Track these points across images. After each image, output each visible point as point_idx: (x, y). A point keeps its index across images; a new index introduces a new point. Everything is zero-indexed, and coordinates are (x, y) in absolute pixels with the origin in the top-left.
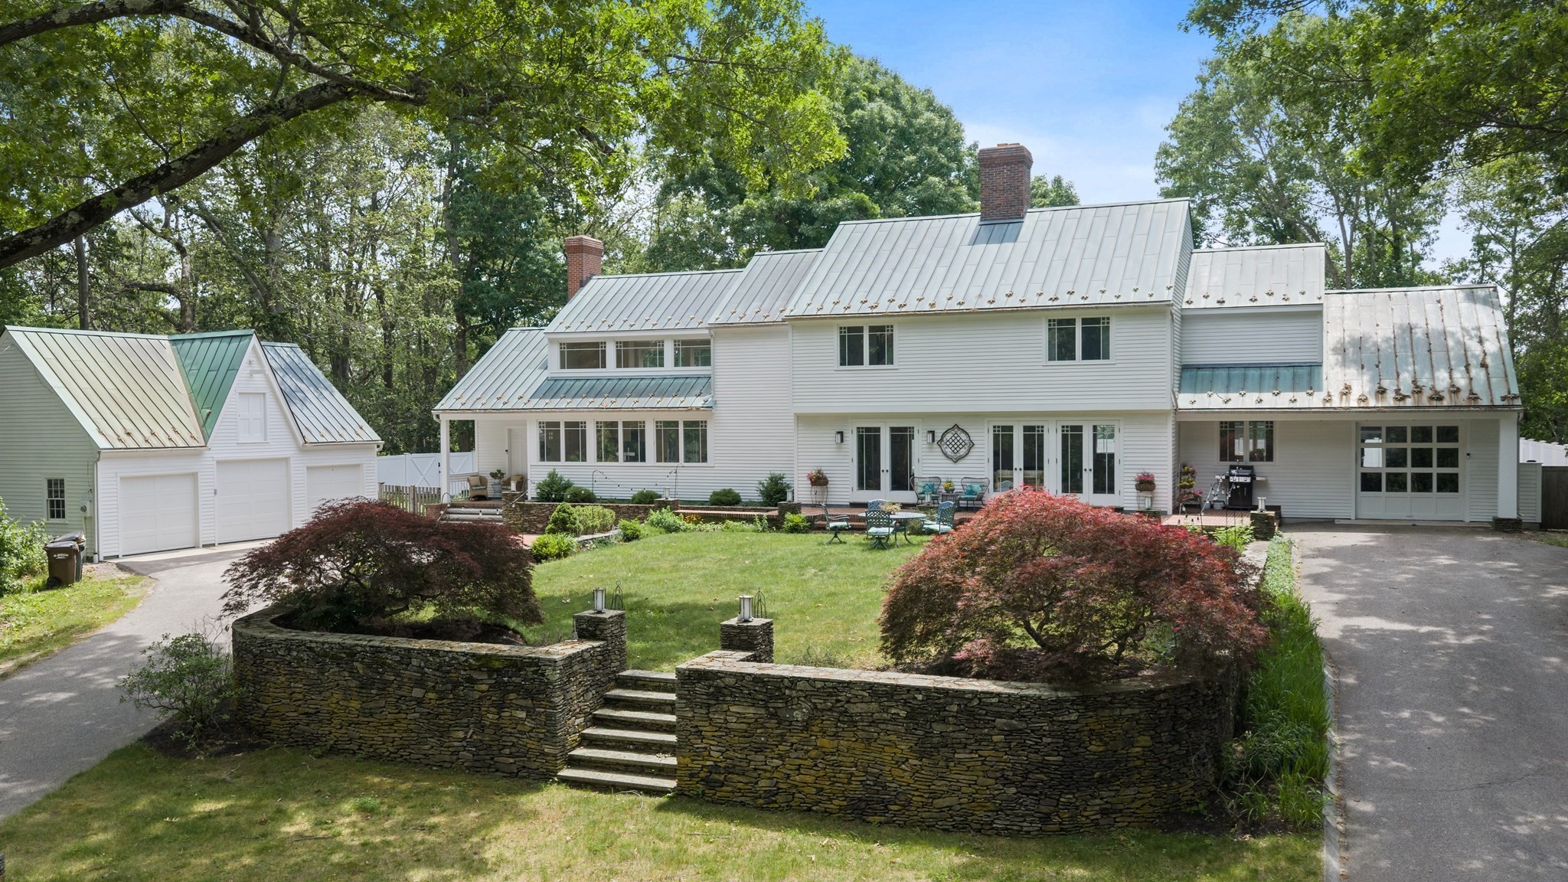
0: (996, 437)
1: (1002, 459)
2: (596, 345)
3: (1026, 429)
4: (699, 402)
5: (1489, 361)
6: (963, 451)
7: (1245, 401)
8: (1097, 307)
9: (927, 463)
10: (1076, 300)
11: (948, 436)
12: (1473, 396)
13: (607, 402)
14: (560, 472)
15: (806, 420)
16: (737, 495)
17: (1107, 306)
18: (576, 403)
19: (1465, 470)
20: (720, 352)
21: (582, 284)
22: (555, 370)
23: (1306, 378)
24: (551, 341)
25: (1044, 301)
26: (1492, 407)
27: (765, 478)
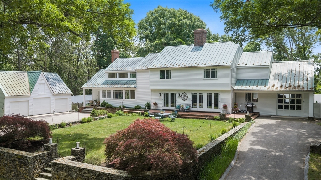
0: (193, 95)
1: (194, 100)
2: (115, 73)
3: (199, 94)
4: (133, 86)
5: (309, 79)
6: (186, 98)
7: (249, 88)
8: (214, 66)
9: (179, 101)
10: (210, 65)
11: (183, 95)
12: (303, 88)
13: (115, 86)
14: (106, 101)
15: (153, 91)
16: (141, 107)
17: (216, 66)
18: (109, 86)
19: (303, 105)
20: (138, 75)
21: (114, 60)
22: (107, 79)
23: (265, 82)
24: (106, 72)
25: (203, 65)
26: (307, 90)
27: (146, 103)
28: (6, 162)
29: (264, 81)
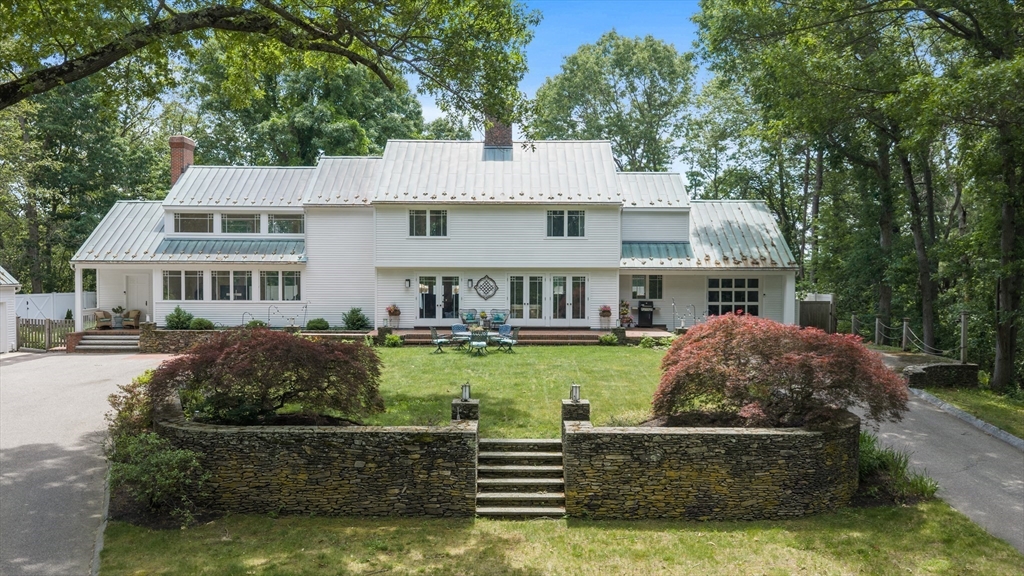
0: (512, 284)
1: (516, 297)
2: (205, 215)
3: (531, 278)
4: (294, 258)
5: (775, 243)
6: (491, 293)
7: (654, 263)
9: (469, 301)
10: (564, 199)
11: (482, 283)
12: (775, 263)
13: (221, 257)
14: (183, 308)
15: (384, 272)
16: (327, 323)
17: (584, 204)
18: (195, 257)
19: (762, 303)
20: (312, 224)
21: (183, 171)
22: (170, 231)
23: (683, 251)
24: (167, 212)
25: (545, 199)
27: (347, 311)
28: (359, 464)
29: (681, 248)
